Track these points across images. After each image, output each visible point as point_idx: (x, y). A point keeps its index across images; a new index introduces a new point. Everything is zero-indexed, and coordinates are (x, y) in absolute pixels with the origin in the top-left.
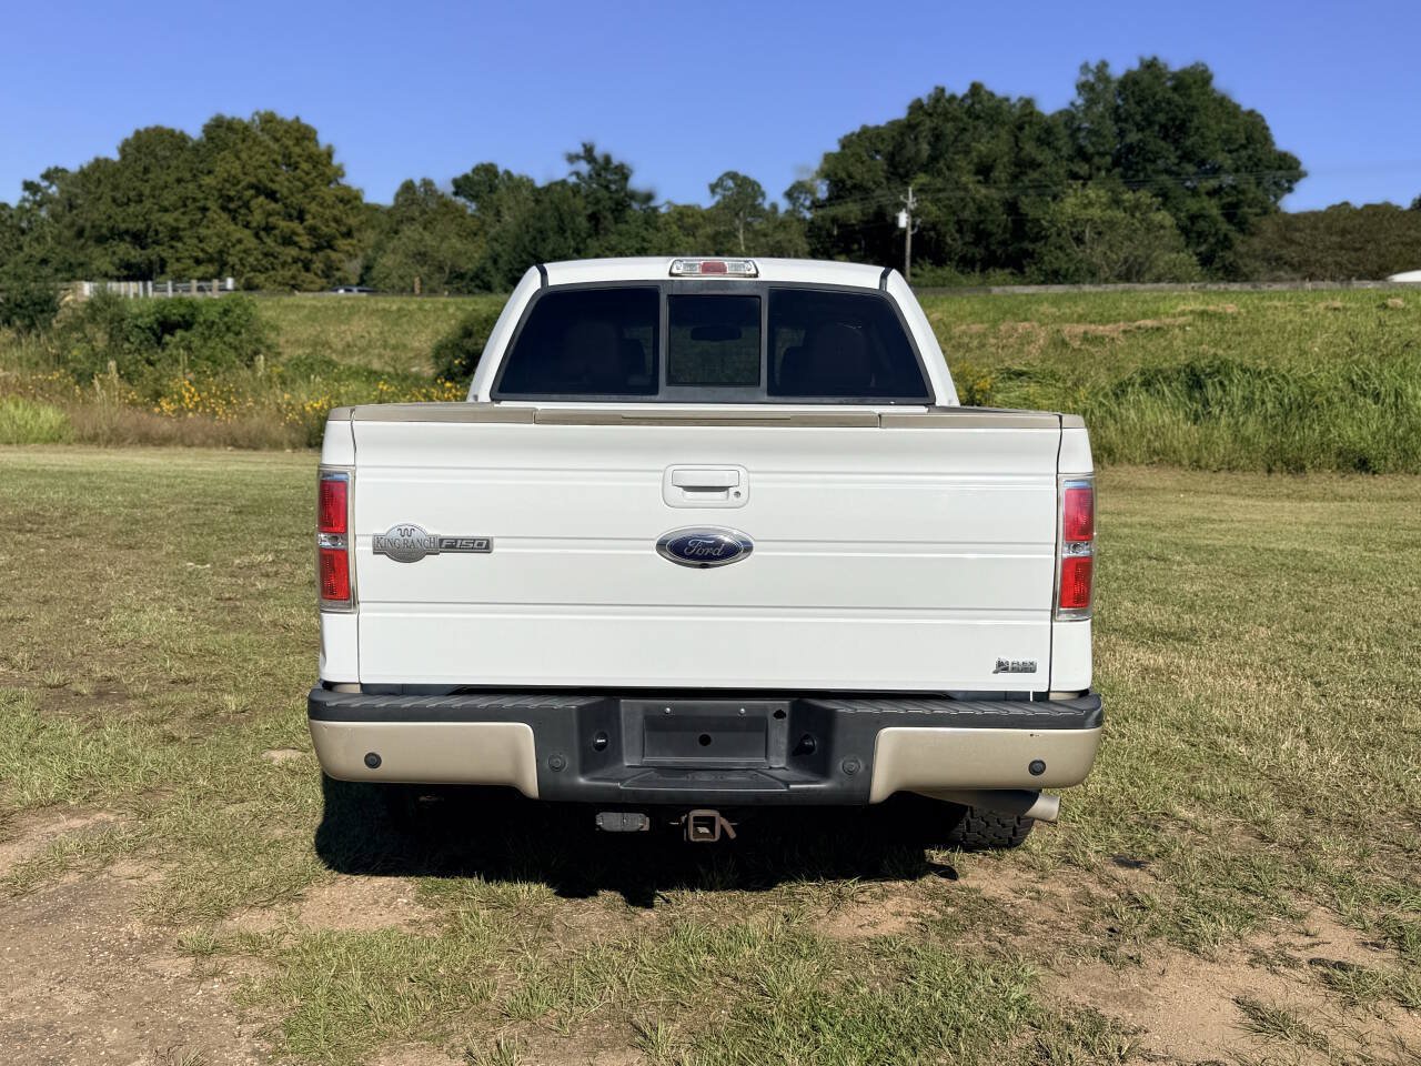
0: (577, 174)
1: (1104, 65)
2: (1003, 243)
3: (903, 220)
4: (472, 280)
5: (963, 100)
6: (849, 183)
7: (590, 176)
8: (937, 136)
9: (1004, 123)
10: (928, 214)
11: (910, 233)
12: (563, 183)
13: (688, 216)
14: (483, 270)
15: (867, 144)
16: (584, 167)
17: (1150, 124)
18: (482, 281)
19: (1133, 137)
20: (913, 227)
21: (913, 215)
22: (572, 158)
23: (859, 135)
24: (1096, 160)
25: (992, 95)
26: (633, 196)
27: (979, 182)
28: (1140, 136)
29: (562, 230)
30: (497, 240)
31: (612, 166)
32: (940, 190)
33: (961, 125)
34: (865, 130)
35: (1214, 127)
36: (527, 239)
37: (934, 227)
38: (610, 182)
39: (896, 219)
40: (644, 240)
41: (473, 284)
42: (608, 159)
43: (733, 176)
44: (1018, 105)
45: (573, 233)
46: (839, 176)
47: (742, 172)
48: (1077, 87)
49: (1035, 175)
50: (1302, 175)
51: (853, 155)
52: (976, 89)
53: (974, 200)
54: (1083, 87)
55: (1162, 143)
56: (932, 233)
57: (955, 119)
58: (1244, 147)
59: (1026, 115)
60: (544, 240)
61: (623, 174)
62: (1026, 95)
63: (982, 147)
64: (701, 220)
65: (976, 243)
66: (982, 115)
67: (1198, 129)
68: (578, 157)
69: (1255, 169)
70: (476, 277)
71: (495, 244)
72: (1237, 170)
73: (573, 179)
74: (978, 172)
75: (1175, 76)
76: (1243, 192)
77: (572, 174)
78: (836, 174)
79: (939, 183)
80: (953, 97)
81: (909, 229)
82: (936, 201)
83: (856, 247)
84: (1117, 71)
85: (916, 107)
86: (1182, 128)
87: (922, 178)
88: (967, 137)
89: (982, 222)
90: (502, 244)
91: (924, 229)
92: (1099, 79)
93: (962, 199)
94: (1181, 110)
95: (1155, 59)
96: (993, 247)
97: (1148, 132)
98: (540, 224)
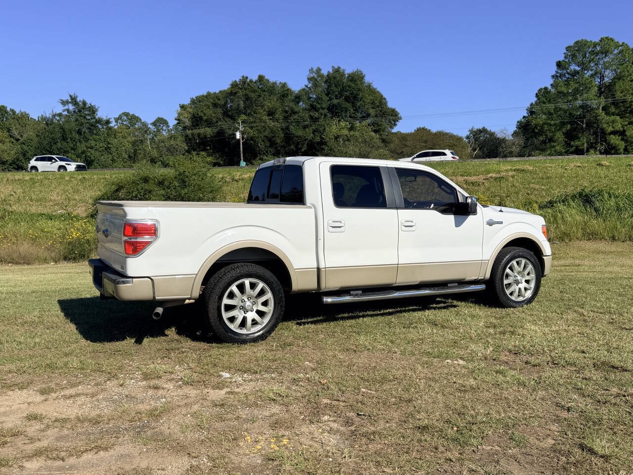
0: (68, 110)
1: (319, 70)
2: (283, 147)
3: (238, 135)
4: (11, 165)
5: (255, 82)
6: (205, 118)
7: (74, 112)
8: (247, 98)
9: (275, 94)
10: (248, 133)
11: (241, 141)
12: (60, 115)
13: (119, 133)
14: (18, 160)
15: (212, 100)
16: (71, 107)
17: (342, 95)
18: (17, 165)
19: (335, 101)
20: (243, 138)
21: (243, 133)
22: (64, 103)
23: (206, 97)
24: (321, 111)
25: (268, 81)
26: (99, 121)
27: (270, 119)
28: (338, 101)
29: (64, 138)
30: (24, 144)
31: (87, 106)
32: (252, 123)
33: (257, 94)
34: (209, 94)
35: (369, 98)
36: (45, 142)
37: (252, 139)
38: (86, 115)
39: (235, 135)
40: (109, 143)
41: (12, 167)
42: (84, 103)
43: (126, 114)
44: (280, 86)
45: (71, 139)
46: (200, 115)
47: (131, 113)
48: (308, 79)
49: (296, 117)
50: (401, 119)
51: (205, 105)
52: (261, 78)
53: (268, 126)
54: (309, 79)
55: (348, 104)
56: (251, 142)
57: (254, 91)
58: (378, 107)
59: (285, 91)
60: (55, 143)
61: (93, 111)
62: (283, 82)
63: (268, 104)
64: (126, 134)
65: (271, 146)
66: (266, 89)
67: (362, 98)
68: (67, 102)
69: (383, 116)
70: (14, 162)
71: (24, 146)
72: (376, 116)
73: (66, 113)
74: (269, 115)
75: (349, 75)
76: (381, 125)
77: (64, 111)
78: (198, 114)
79: (252, 119)
80: (251, 81)
81: (241, 139)
82: (251, 128)
83: (208, 148)
84: (325, 72)
85: (234, 85)
86: (355, 97)
87: (243, 117)
88: (261, 99)
89: (273, 137)
90: (28, 146)
91: (247, 139)
92: (318, 77)
93: (264, 127)
94: (355, 90)
95: (339, 68)
96: (279, 148)
97: (341, 99)
98: (53, 135)
